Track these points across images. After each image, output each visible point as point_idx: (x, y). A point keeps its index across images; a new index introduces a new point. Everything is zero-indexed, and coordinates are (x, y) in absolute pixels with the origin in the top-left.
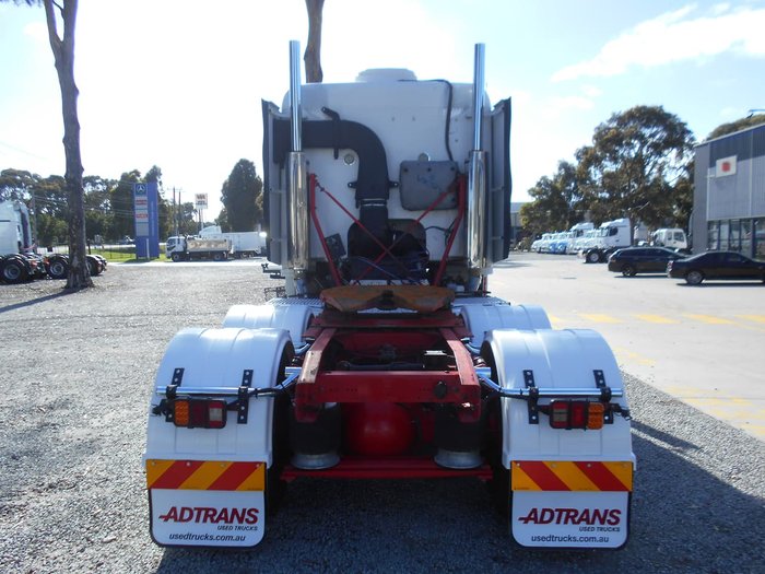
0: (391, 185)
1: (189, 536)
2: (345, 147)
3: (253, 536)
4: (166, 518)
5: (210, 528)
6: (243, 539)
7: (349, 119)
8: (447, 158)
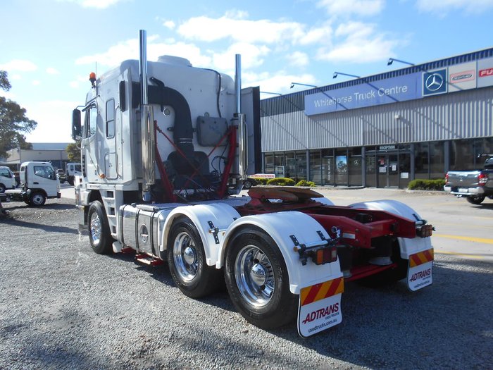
0: (193, 130)
1: (316, 328)
2: (166, 105)
3: (338, 318)
4: (305, 322)
5: (322, 320)
6: (335, 321)
7: (169, 87)
8: (218, 116)
